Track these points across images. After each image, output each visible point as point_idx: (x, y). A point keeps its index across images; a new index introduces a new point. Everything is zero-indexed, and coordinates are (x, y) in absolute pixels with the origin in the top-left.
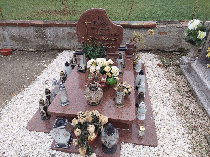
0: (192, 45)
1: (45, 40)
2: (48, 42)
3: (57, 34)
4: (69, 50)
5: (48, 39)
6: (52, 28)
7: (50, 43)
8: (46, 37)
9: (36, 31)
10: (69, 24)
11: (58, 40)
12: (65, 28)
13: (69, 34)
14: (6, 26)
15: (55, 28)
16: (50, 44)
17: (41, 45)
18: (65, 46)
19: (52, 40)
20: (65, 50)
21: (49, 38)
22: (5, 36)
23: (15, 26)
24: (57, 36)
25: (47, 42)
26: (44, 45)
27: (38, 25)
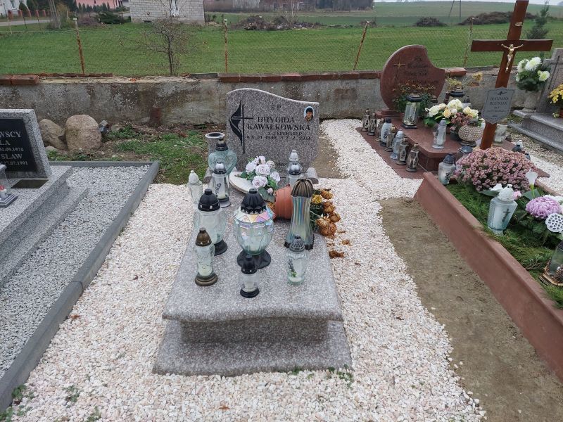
0: (529, 92)
3: (319, 92)
4: (332, 118)
6: (312, 84)
9: (287, 89)
10: (341, 76)
12: (332, 82)
13: (338, 91)
14: (241, 82)
15: (317, 83)
18: (327, 113)
20: (327, 119)
23: (255, 82)
24: (319, 96)
27: (294, 79)
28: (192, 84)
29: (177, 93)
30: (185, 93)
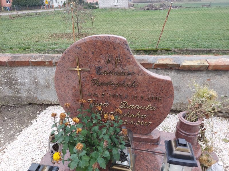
1: (15, 88)
2: (21, 91)
3: (36, 79)
5: (20, 86)
6: (26, 69)
7: (24, 94)
8: (16, 83)
10: (56, 63)
11: (37, 89)
15: (31, 69)
16: (24, 96)
17: (9, 96)
18: (50, 100)
19: (27, 88)
21: (23, 85)
24: (36, 82)
25: (18, 92)
26: (14, 97)
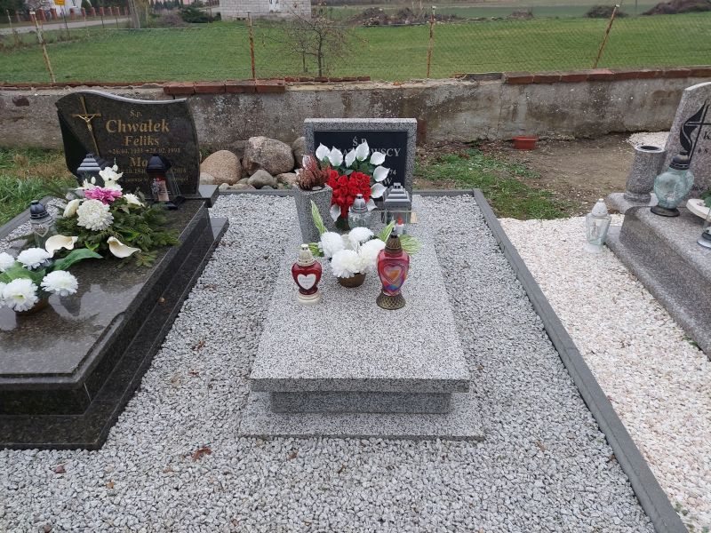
1: (602, 111)
4: (644, 131)
8: (607, 104)
9: (591, 92)
11: (629, 109)
12: (651, 82)
13: (658, 93)
15: (631, 83)
17: (588, 124)
18: (639, 124)
20: (637, 132)
21: (613, 105)
22: (519, 108)
23: (551, 84)
24: (631, 101)
25: (603, 117)
26: (593, 125)
28: (471, 87)
29: (449, 101)
30: (460, 99)
